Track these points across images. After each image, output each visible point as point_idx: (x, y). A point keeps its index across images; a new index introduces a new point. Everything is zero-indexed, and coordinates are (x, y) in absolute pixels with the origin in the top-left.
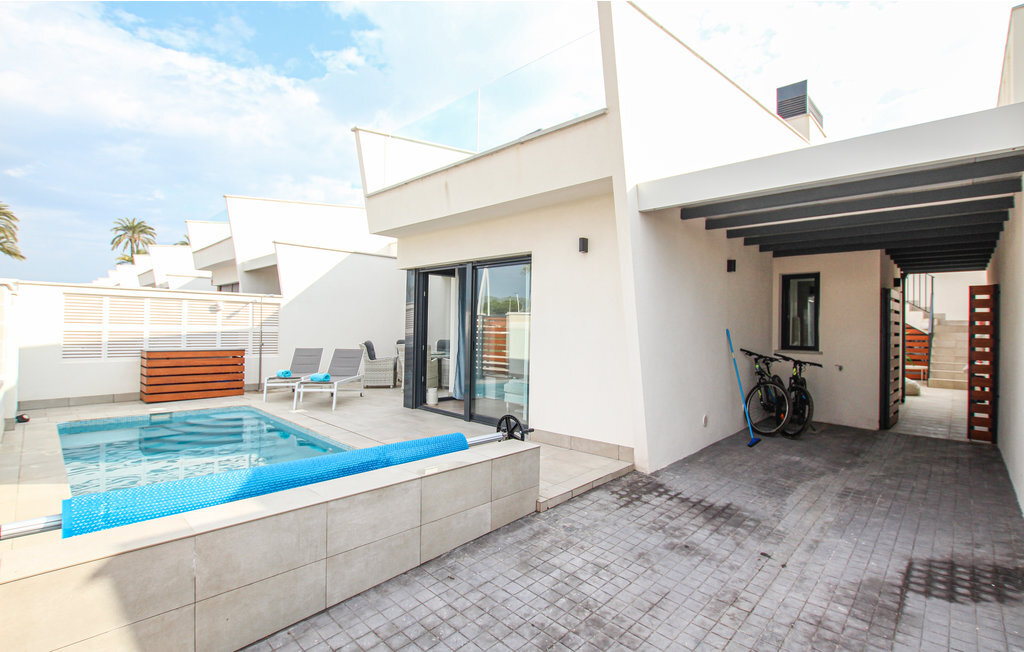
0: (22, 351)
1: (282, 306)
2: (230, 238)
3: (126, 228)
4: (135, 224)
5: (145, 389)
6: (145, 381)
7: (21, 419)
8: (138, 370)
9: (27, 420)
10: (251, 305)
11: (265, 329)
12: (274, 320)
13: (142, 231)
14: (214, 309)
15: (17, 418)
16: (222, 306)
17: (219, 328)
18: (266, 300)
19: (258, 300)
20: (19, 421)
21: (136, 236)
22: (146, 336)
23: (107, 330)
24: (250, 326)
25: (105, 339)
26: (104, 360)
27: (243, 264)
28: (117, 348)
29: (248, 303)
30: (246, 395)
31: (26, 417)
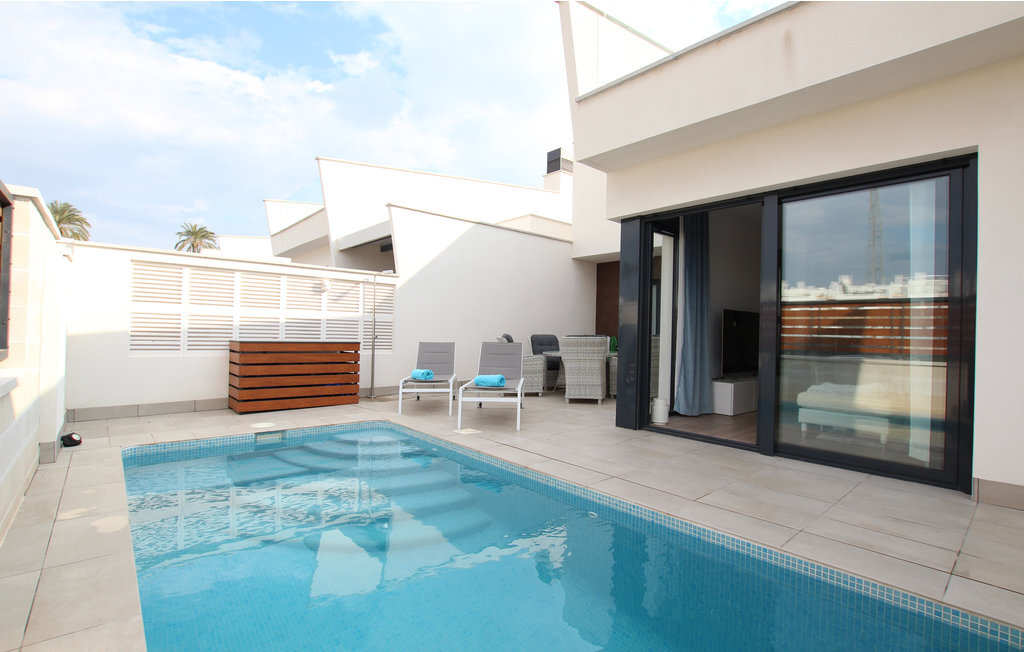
0: (71, 341)
1: (397, 287)
2: (323, 209)
3: (189, 233)
4: (197, 229)
5: (236, 394)
6: (237, 382)
7: (68, 441)
8: (226, 368)
9: (78, 443)
10: (361, 285)
11: (379, 317)
12: (387, 305)
13: (203, 236)
14: (319, 289)
15: (63, 439)
16: (328, 284)
17: (324, 314)
18: (380, 279)
19: (371, 279)
20: (66, 445)
21: (198, 241)
22: (236, 323)
23: (187, 313)
24: (360, 314)
25: (185, 326)
26: (183, 353)
27: (337, 241)
28: (199, 337)
29: (357, 283)
30: (363, 404)
31: (75, 437)
